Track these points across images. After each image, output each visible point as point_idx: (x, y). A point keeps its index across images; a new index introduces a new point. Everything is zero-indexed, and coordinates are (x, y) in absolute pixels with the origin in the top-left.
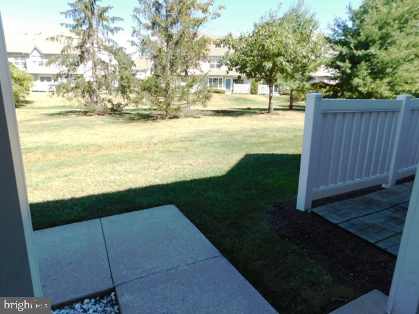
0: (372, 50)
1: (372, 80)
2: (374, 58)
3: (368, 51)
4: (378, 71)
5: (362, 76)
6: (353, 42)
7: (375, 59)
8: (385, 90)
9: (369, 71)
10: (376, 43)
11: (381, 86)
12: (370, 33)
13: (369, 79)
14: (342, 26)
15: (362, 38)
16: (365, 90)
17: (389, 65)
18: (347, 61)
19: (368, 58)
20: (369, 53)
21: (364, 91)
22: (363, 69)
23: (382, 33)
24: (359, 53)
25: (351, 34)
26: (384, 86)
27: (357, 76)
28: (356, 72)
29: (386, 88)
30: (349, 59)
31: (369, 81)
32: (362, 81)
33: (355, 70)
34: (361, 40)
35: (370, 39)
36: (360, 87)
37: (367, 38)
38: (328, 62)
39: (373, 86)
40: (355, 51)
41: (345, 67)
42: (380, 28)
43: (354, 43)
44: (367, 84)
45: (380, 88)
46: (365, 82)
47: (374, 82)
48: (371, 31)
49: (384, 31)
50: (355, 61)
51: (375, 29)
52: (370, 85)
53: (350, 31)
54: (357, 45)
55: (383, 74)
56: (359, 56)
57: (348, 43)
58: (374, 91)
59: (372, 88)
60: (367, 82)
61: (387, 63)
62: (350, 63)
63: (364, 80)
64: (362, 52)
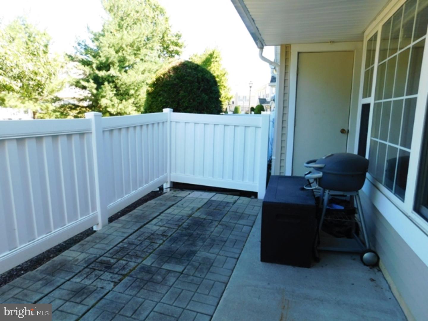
0: (113, 72)
1: (119, 101)
2: (118, 79)
3: (109, 72)
4: (123, 92)
5: (109, 97)
6: (95, 63)
7: (119, 81)
8: (132, 111)
9: (115, 92)
10: (115, 65)
11: (128, 107)
12: (108, 55)
13: (116, 100)
14: (82, 45)
15: (103, 59)
16: (115, 111)
17: (132, 87)
18: (92, 81)
19: (111, 80)
20: (110, 74)
21: (113, 112)
22: (108, 89)
23: (119, 56)
24: (102, 74)
25: (93, 54)
26: (130, 107)
27: (103, 97)
28: (102, 92)
29: (132, 109)
30: (93, 79)
31: (116, 102)
32: (109, 101)
33: (100, 90)
34: (102, 61)
35: (110, 61)
36: (109, 107)
37: (108, 59)
38: (72, 82)
39: (121, 106)
40: (97, 72)
41: (90, 87)
42: (117, 52)
43: (97, 64)
44: (115, 105)
45: (128, 109)
46: (113, 103)
47: (121, 103)
48: (109, 53)
49: (120, 54)
50: (99, 82)
51: (113, 52)
52: (118, 106)
53: (91, 51)
54: (99, 66)
55: (128, 95)
56: (102, 77)
57: (91, 63)
58: (123, 112)
59: (120, 109)
60: (114, 103)
61: (130, 85)
62: (95, 83)
63: (111, 101)
64: (104, 73)
